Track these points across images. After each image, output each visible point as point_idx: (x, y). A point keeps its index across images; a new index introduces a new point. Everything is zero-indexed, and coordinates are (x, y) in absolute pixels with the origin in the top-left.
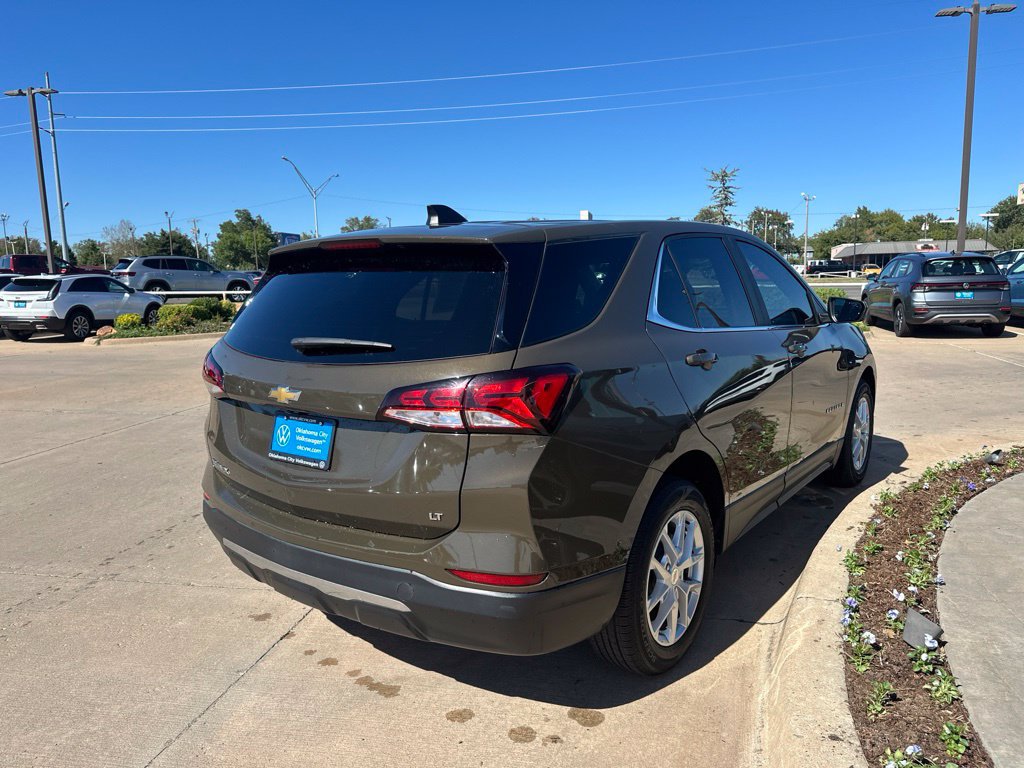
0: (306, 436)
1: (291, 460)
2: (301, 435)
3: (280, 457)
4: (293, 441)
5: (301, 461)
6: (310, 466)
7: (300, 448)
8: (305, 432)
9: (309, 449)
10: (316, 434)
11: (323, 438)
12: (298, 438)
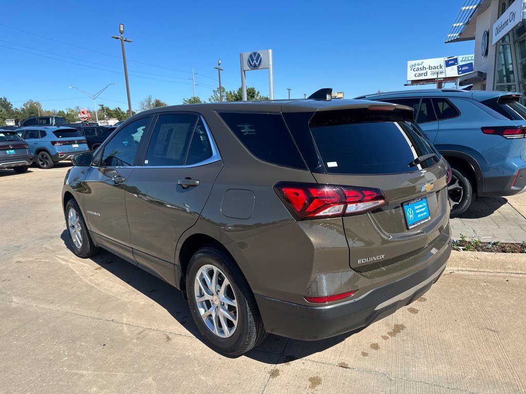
0: (420, 208)
1: (419, 224)
2: (417, 209)
3: (415, 226)
4: (416, 215)
5: (423, 222)
6: (426, 222)
7: (419, 216)
8: (418, 207)
9: (422, 215)
10: (421, 206)
11: (425, 206)
12: (417, 212)
